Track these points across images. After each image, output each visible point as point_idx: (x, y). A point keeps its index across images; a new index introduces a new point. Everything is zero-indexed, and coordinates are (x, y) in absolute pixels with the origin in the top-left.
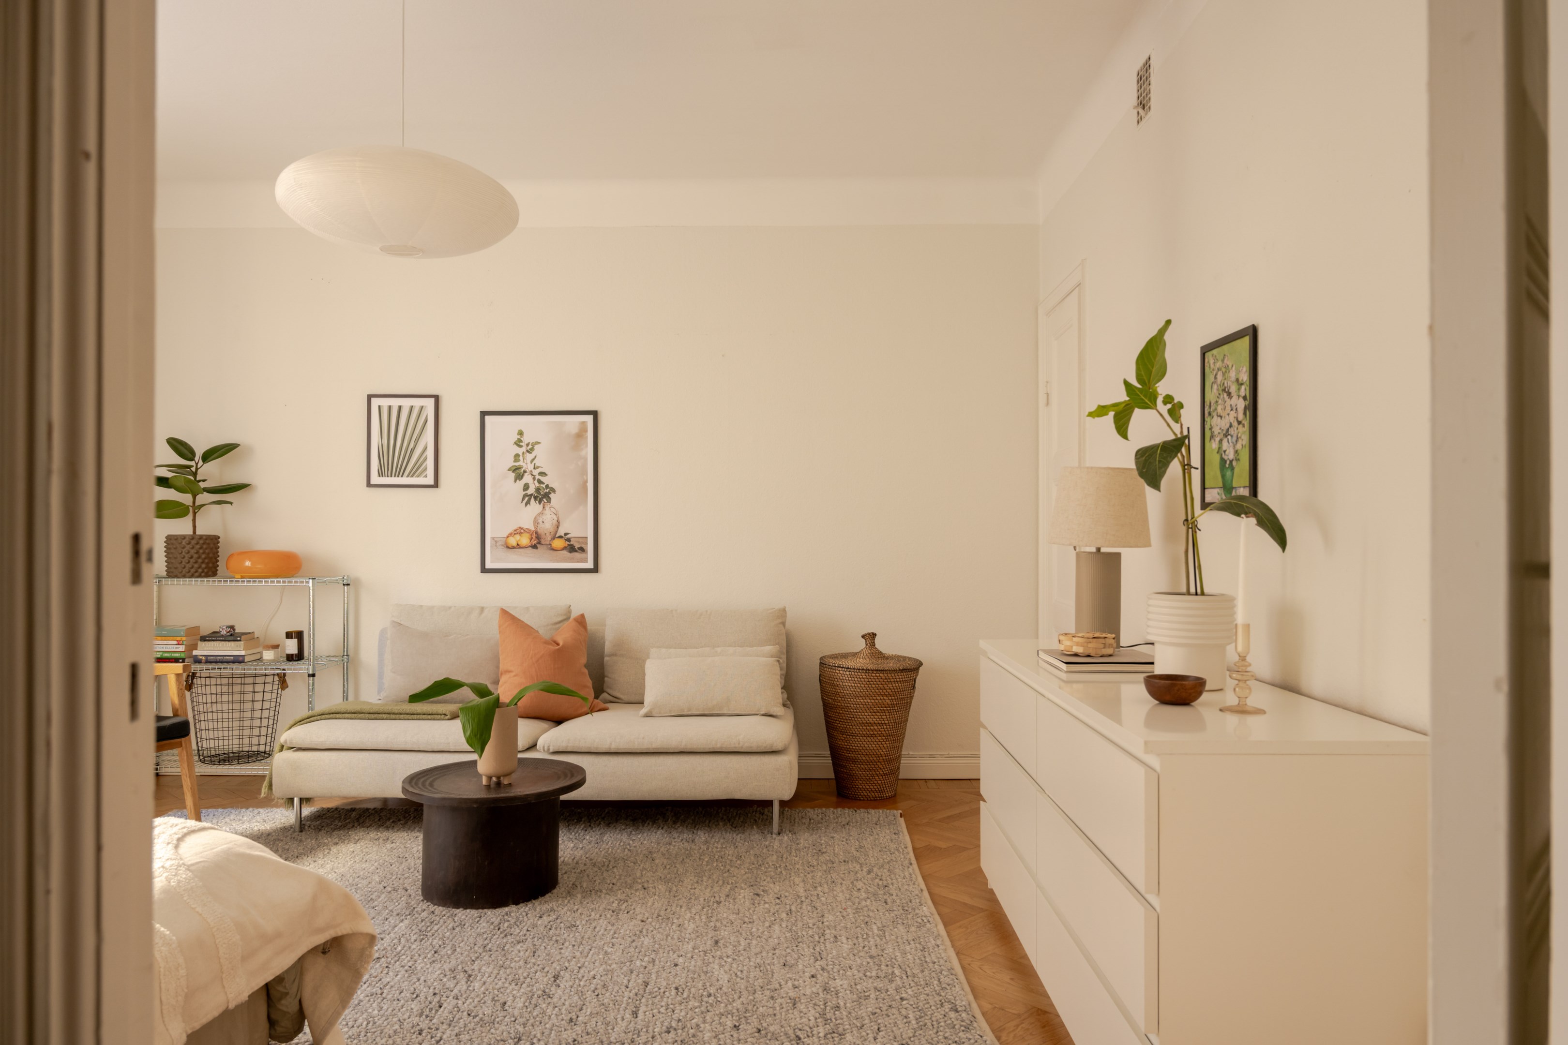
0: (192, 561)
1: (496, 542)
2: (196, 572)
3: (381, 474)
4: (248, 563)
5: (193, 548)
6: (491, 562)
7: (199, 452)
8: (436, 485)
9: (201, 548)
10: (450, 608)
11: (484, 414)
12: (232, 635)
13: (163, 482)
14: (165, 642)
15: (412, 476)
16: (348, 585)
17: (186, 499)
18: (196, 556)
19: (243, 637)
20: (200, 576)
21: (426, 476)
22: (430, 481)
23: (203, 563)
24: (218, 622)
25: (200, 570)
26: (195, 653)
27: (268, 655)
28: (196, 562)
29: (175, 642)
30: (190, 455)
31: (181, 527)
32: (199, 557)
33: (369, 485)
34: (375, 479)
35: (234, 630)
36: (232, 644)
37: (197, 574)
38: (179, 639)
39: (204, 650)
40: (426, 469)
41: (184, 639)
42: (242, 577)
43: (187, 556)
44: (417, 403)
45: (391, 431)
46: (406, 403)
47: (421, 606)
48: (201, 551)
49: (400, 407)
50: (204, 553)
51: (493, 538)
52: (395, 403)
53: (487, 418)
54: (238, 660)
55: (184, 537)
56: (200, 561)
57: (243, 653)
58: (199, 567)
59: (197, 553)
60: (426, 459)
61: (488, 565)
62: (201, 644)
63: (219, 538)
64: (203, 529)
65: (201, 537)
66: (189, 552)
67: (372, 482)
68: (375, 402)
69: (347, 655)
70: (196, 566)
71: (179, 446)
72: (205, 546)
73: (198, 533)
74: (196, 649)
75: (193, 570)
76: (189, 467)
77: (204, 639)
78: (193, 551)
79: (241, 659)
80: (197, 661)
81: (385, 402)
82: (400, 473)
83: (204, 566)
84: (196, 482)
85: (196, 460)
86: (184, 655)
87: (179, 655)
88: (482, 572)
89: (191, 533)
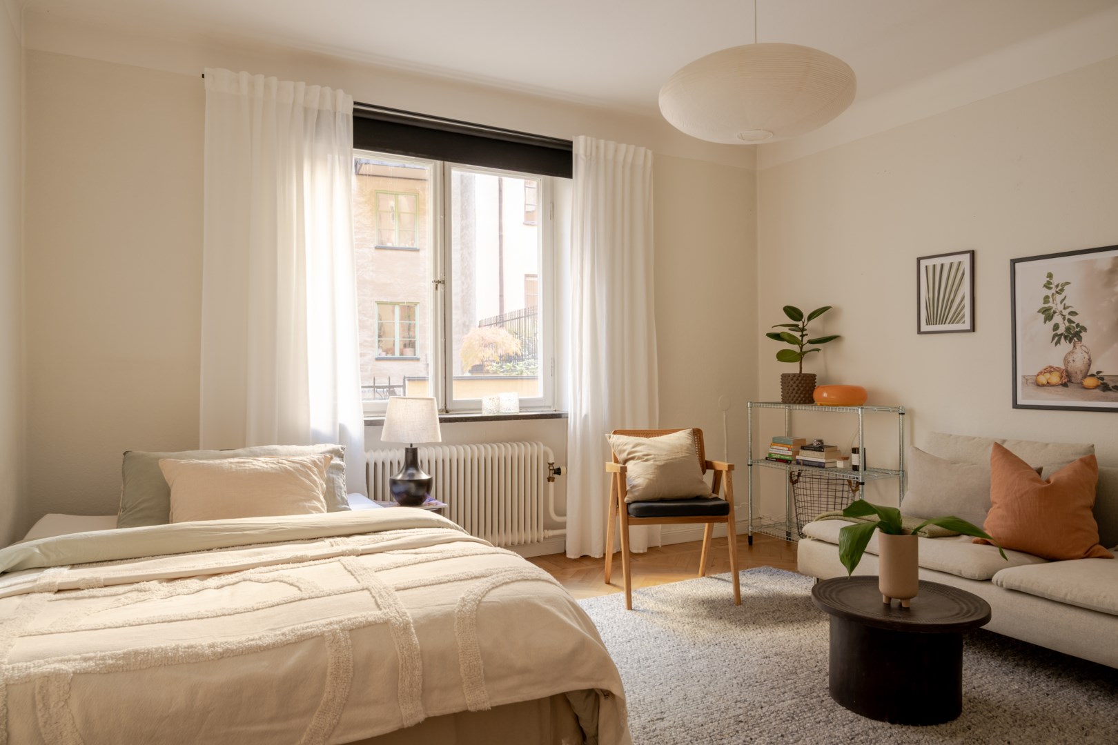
0: (794, 392)
1: (1027, 380)
2: (797, 400)
3: (928, 323)
4: (825, 395)
5: (795, 383)
6: (1023, 398)
7: (806, 315)
8: (973, 329)
9: (800, 383)
10: (974, 438)
11: (1014, 262)
12: (820, 447)
13: (777, 337)
14: (782, 448)
15: (952, 323)
16: (903, 414)
17: (796, 348)
18: (796, 388)
19: (825, 449)
20: (800, 403)
21: (964, 322)
22: (967, 326)
23: (801, 393)
24: (811, 437)
25: (799, 399)
26: (797, 457)
27: (840, 464)
28: (797, 393)
29: (786, 449)
30: (798, 317)
31: (792, 368)
32: (799, 390)
33: (919, 332)
34: (924, 328)
35: (823, 443)
36: (818, 453)
37: (797, 402)
38: (789, 446)
39: (805, 456)
40: (963, 316)
41: (792, 447)
42: (821, 405)
43: (791, 389)
44: (955, 259)
45: (935, 287)
46: (946, 261)
47: (951, 435)
48: (800, 385)
49: (942, 265)
50: (802, 386)
51: (1024, 377)
52: (938, 261)
53: (1018, 265)
54: (820, 466)
55: (794, 375)
56: (799, 392)
57: (823, 461)
58: (799, 397)
59: (797, 386)
60: (963, 307)
61: (1019, 402)
62: (802, 452)
63: (815, 375)
64: (807, 370)
65: (805, 375)
66: (792, 386)
67: (922, 330)
68: (923, 263)
69: (903, 471)
70: (797, 395)
71: (793, 313)
72: (802, 382)
73: (803, 372)
74: (798, 455)
75: (795, 399)
76: (797, 326)
77: (803, 448)
78: (795, 385)
79: (823, 465)
80: (798, 463)
81: (930, 262)
82: (943, 322)
83: (802, 396)
84: (802, 336)
85: (803, 320)
86: (791, 458)
87: (787, 458)
88: (1013, 408)
89: (798, 372)
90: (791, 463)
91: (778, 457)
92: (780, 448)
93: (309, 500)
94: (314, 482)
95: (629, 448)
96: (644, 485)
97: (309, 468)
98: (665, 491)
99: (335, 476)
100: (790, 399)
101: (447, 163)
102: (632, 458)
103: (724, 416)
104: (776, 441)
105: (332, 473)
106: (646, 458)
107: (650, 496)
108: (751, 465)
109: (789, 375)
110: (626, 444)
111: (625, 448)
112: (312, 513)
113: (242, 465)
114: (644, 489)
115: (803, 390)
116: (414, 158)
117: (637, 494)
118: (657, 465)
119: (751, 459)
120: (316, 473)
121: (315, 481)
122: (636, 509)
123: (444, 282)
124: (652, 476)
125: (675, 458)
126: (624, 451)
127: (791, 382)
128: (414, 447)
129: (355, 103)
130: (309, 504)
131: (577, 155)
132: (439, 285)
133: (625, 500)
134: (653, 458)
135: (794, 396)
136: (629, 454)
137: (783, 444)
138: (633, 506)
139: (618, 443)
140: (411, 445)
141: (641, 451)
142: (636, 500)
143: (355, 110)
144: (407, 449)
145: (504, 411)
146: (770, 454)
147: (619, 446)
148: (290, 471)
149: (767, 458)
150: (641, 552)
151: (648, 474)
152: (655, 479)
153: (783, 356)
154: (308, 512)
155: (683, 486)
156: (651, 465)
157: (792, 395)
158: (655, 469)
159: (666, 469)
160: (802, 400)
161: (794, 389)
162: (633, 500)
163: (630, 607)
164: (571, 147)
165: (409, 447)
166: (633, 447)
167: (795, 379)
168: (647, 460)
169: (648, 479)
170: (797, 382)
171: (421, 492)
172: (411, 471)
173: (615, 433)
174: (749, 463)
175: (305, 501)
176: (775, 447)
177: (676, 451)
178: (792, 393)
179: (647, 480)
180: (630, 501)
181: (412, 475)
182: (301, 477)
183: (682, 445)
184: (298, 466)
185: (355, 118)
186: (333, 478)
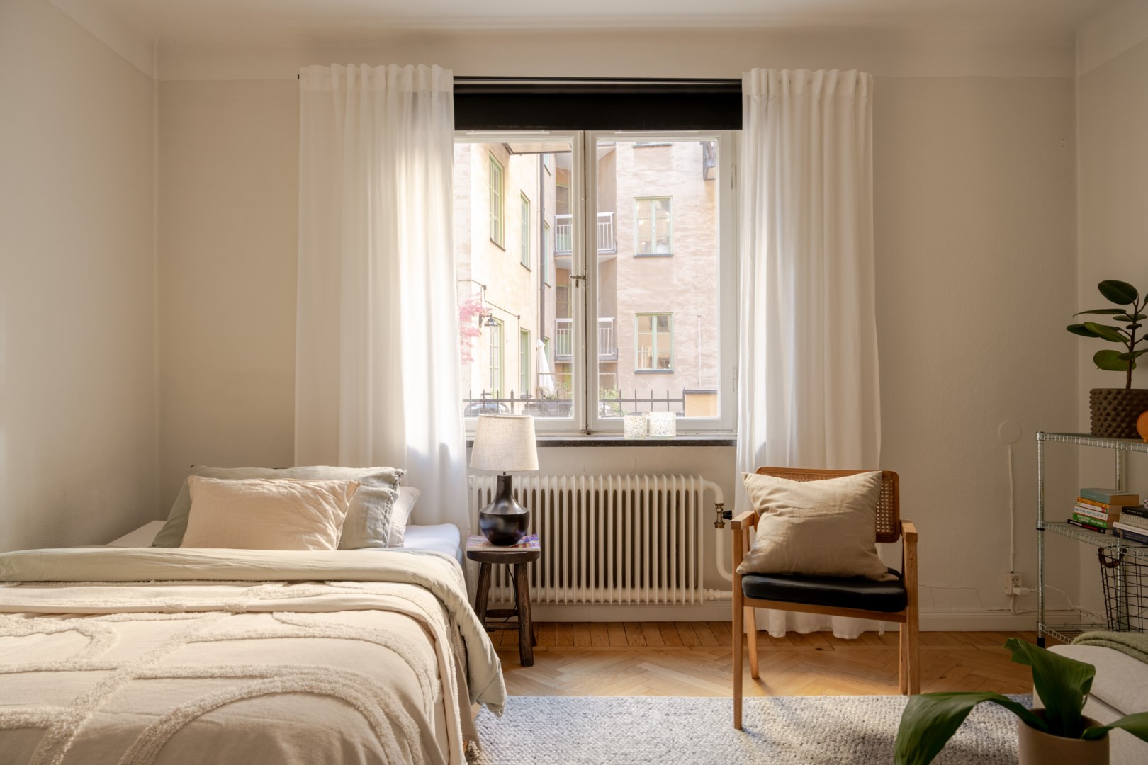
0: (1109, 418)
5: (1110, 403)
9: (1120, 404)
13: (1083, 330)
14: (1093, 507)
17: (1119, 348)
18: (1113, 413)
20: (1119, 437)
23: (1123, 421)
25: (1119, 430)
26: (1115, 525)
28: (1114, 420)
29: (1100, 509)
30: (1127, 298)
31: (1116, 380)
32: (1118, 415)
37: (1115, 434)
38: (1104, 506)
39: (1127, 523)
41: (1108, 507)
48: (1120, 408)
50: (1124, 410)
55: (1119, 391)
56: (1119, 419)
58: (1119, 426)
59: (1115, 409)
62: (1123, 517)
66: (1105, 409)
70: (1114, 424)
71: (1116, 290)
74: (1117, 521)
75: (1110, 430)
76: (1123, 311)
77: (1125, 511)
78: (1110, 408)
80: (1113, 533)
83: (1124, 425)
84: (1134, 327)
86: (1105, 525)
87: (1101, 524)
90: (1104, 533)
91: (1086, 520)
92: (1090, 506)
93: (310, 533)
94: (324, 512)
95: (763, 494)
96: (767, 552)
97: (323, 496)
98: (800, 562)
99: (371, 505)
100: (1103, 429)
101: (589, 133)
102: (766, 510)
103: (1010, 452)
104: (1085, 496)
105: (369, 502)
106: (780, 510)
107: (776, 568)
108: (1042, 529)
109: (1101, 391)
110: (762, 488)
111: (760, 493)
112: (309, 550)
113: (252, 487)
114: (765, 556)
115: (1126, 416)
116: (547, 132)
117: (755, 562)
118: (793, 524)
119: (1042, 519)
120: (332, 501)
121: (325, 510)
122: (747, 584)
123: (584, 278)
124: (781, 538)
125: (826, 515)
126: (758, 498)
127: (1105, 403)
128: (507, 475)
129: (456, 78)
130: (308, 537)
131: (749, 97)
132: (580, 281)
133: (737, 570)
134: (790, 512)
135: (1110, 426)
136: (762, 503)
137: (1095, 502)
138: (745, 579)
139: (753, 486)
140: (505, 473)
141: (779, 499)
142: (754, 571)
143: (456, 87)
144: (499, 477)
145: (656, 435)
146: (1076, 515)
147: (753, 490)
148: (297, 496)
149: (1069, 521)
150: (846, 637)
151: (777, 535)
152: (785, 543)
153: (1103, 360)
154: (304, 548)
155: (830, 558)
156: (784, 522)
157: (1106, 424)
158: (788, 528)
159: (807, 530)
160: (1123, 431)
161: (1108, 414)
162: (749, 570)
163: (739, 726)
164: (740, 87)
165: (502, 475)
166: (770, 494)
167: (1110, 397)
168: (780, 515)
169: (775, 542)
170: (1115, 403)
171: (513, 529)
172: (505, 504)
173: (760, 471)
174: (1039, 526)
175: (305, 533)
176: (1083, 505)
177: (832, 503)
178: (1106, 420)
179: (773, 544)
180: (745, 571)
181: (505, 509)
182: (308, 506)
183: (845, 496)
184: (309, 492)
185: (456, 96)
186: (368, 508)
